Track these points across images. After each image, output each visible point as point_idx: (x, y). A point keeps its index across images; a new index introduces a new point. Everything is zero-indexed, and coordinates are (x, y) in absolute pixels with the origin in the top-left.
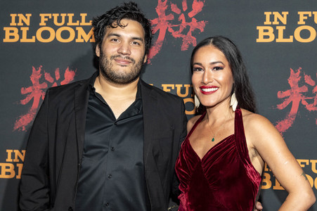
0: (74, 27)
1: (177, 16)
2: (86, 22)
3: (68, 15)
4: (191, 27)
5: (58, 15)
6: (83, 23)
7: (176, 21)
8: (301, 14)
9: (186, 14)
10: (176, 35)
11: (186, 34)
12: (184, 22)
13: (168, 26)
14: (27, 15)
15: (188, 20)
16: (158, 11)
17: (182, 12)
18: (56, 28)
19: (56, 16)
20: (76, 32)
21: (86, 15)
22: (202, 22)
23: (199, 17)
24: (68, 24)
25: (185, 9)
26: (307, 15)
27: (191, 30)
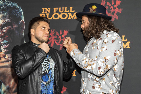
0: (67, 13)
2: (72, 10)
3: (65, 8)
5: (61, 8)
6: (71, 11)
9: (113, 6)
12: (112, 9)
14: (49, 8)
15: (114, 8)
17: (112, 5)
18: (60, 13)
19: (60, 8)
20: (68, 15)
21: (72, 8)
22: (120, 9)
24: (65, 12)
25: (113, 4)
27: (115, 13)
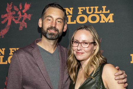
1: (17, 12)
4: (24, 18)
7: (16, 15)
8: (80, 8)
10: (16, 22)
11: (22, 22)
13: (12, 17)
16: (7, 10)
23: (28, 12)
26: (83, 9)
